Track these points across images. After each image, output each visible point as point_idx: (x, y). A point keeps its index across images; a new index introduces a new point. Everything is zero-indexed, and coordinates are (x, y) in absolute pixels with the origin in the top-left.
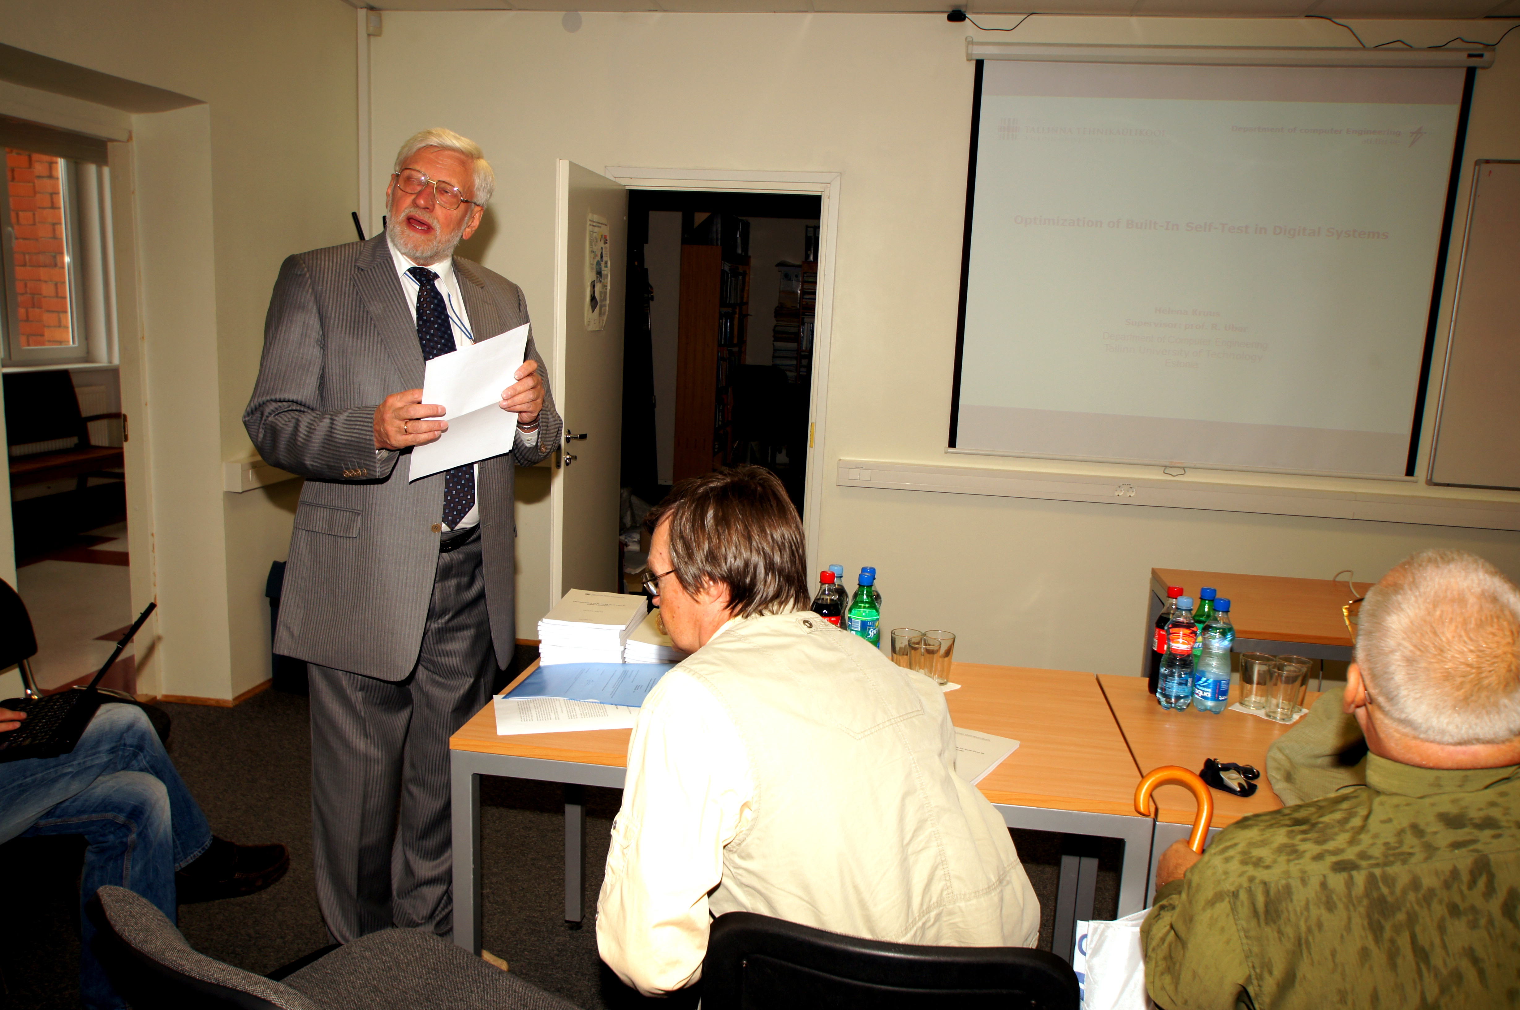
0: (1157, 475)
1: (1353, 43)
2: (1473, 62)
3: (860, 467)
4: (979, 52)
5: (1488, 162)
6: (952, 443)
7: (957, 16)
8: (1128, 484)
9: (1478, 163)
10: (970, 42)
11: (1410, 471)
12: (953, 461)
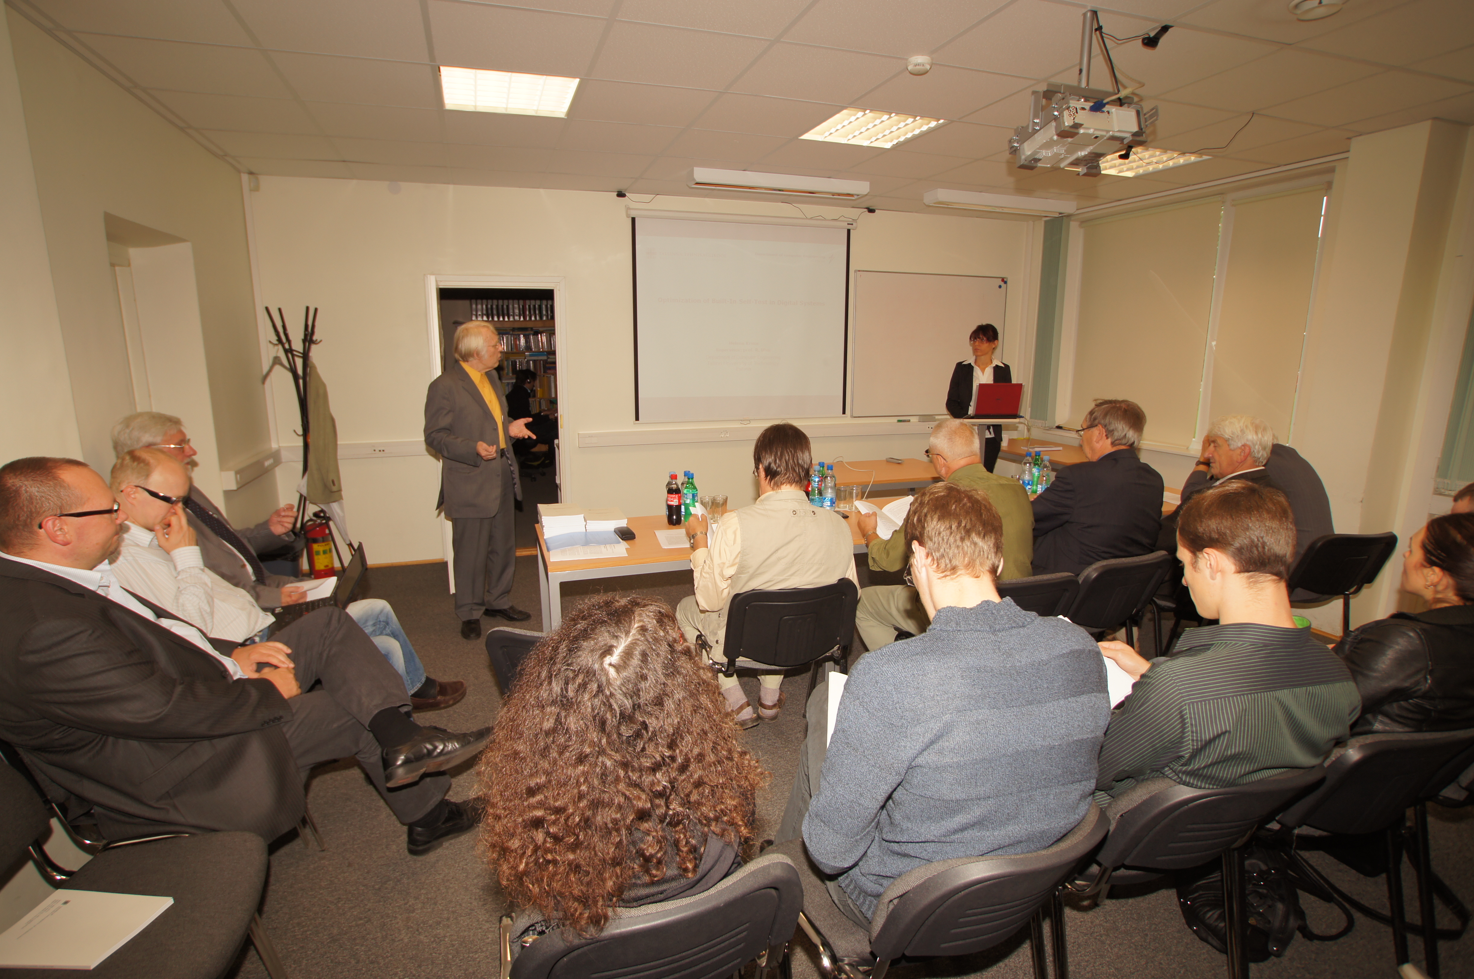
0: (737, 425)
1: (801, 216)
2: (850, 227)
3: (591, 436)
4: (633, 214)
5: (859, 271)
6: (637, 419)
7: (621, 194)
8: (726, 431)
9: (855, 271)
10: (628, 209)
11: (844, 413)
12: (638, 428)
